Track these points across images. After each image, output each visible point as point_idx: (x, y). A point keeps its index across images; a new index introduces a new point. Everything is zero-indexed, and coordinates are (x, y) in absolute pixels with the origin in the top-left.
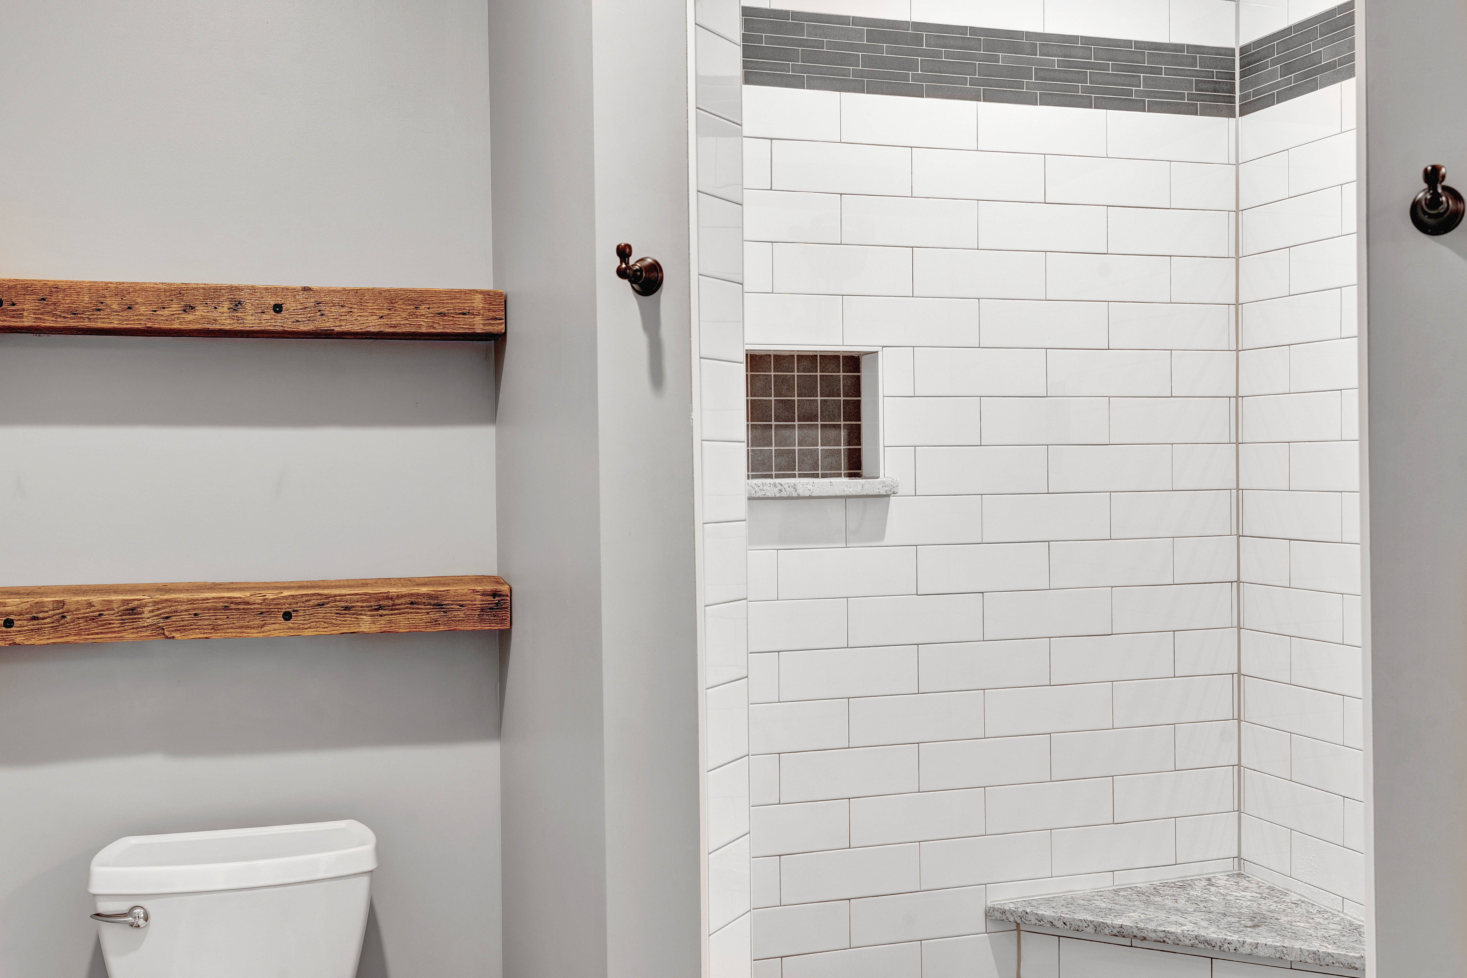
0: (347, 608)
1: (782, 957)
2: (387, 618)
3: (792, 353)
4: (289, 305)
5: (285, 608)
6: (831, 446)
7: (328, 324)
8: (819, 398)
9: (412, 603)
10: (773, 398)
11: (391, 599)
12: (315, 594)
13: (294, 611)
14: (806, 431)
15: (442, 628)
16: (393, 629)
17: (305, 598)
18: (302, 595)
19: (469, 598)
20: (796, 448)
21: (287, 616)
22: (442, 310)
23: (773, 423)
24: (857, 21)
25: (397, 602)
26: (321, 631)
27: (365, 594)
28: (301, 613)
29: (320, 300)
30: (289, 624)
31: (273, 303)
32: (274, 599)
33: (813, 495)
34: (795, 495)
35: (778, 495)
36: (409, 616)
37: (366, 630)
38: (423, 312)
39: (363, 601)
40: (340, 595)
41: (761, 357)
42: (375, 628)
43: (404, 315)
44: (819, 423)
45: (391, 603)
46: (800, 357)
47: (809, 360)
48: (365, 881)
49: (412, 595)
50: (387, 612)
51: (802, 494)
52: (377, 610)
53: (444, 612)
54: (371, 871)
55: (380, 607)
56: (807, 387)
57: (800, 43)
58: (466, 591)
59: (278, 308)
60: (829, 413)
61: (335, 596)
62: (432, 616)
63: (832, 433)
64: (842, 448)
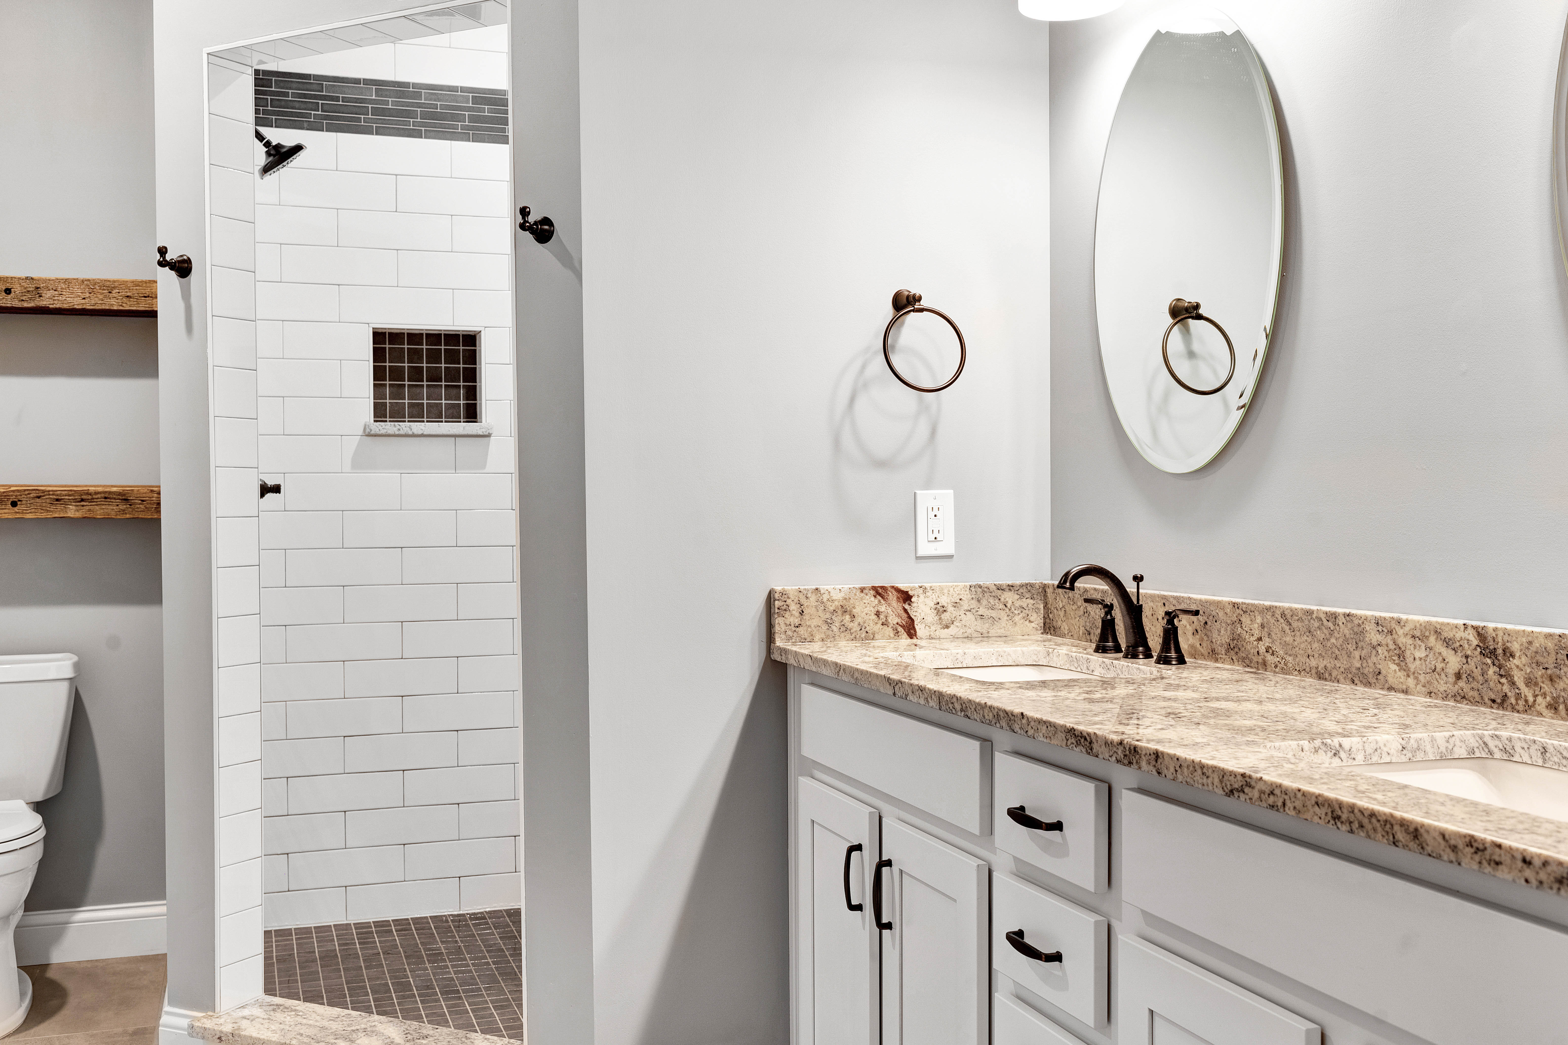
0: (57, 500)
1: (404, 771)
2: (87, 508)
3: (421, 332)
4: (17, 289)
5: (13, 498)
6: (452, 400)
7: (44, 303)
8: (443, 365)
9: (106, 498)
10: (406, 365)
11: (90, 494)
12: (34, 490)
13: (19, 501)
14: (432, 389)
15: (128, 516)
16: (91, 516)
17: (27, 492)
18: (25, 490)
19: (147, 495)
20: (425, 402)
21: (14, 504)
22: (129, 294)
23: (407, 383)
24: (464, 89)
25: (94, 497)
26: (39, 516)
27: (71, 491)
28: (24, 502)
29: (38, 286)
30: (16, 509)
31: (4, 288)
32: (4, 492)
33: (425, 433)
34: (410, 433)
35: (397, 433)
36: (104, 507)
37: (72, 516)
38: (115, 295)
39: (69, 495)
40: (52, 491)
41: (397, 334)
42: (78, 515)
43: (101, 297)
44: (443, 383)
45: (90, 497)
46: (429, 336)
47: (434, 337)
48: (65, 686)
49: (106, 492)
50: (87, 503)
51: (416, 433)
52: (80, 502)
53: (130, 505)
54: (70, 679)
55: (82, 500)
56: (434, 356)
57: (419, 105)
58: (146, 490)
59: (8, 291)
60: (452, 375)
61: (49, 491)
62: (121, 507)
63: (454, 391)
64: (462, 402)
